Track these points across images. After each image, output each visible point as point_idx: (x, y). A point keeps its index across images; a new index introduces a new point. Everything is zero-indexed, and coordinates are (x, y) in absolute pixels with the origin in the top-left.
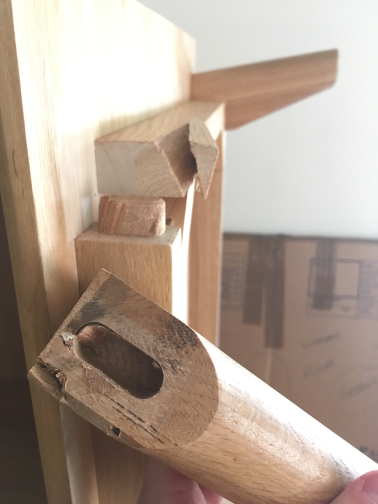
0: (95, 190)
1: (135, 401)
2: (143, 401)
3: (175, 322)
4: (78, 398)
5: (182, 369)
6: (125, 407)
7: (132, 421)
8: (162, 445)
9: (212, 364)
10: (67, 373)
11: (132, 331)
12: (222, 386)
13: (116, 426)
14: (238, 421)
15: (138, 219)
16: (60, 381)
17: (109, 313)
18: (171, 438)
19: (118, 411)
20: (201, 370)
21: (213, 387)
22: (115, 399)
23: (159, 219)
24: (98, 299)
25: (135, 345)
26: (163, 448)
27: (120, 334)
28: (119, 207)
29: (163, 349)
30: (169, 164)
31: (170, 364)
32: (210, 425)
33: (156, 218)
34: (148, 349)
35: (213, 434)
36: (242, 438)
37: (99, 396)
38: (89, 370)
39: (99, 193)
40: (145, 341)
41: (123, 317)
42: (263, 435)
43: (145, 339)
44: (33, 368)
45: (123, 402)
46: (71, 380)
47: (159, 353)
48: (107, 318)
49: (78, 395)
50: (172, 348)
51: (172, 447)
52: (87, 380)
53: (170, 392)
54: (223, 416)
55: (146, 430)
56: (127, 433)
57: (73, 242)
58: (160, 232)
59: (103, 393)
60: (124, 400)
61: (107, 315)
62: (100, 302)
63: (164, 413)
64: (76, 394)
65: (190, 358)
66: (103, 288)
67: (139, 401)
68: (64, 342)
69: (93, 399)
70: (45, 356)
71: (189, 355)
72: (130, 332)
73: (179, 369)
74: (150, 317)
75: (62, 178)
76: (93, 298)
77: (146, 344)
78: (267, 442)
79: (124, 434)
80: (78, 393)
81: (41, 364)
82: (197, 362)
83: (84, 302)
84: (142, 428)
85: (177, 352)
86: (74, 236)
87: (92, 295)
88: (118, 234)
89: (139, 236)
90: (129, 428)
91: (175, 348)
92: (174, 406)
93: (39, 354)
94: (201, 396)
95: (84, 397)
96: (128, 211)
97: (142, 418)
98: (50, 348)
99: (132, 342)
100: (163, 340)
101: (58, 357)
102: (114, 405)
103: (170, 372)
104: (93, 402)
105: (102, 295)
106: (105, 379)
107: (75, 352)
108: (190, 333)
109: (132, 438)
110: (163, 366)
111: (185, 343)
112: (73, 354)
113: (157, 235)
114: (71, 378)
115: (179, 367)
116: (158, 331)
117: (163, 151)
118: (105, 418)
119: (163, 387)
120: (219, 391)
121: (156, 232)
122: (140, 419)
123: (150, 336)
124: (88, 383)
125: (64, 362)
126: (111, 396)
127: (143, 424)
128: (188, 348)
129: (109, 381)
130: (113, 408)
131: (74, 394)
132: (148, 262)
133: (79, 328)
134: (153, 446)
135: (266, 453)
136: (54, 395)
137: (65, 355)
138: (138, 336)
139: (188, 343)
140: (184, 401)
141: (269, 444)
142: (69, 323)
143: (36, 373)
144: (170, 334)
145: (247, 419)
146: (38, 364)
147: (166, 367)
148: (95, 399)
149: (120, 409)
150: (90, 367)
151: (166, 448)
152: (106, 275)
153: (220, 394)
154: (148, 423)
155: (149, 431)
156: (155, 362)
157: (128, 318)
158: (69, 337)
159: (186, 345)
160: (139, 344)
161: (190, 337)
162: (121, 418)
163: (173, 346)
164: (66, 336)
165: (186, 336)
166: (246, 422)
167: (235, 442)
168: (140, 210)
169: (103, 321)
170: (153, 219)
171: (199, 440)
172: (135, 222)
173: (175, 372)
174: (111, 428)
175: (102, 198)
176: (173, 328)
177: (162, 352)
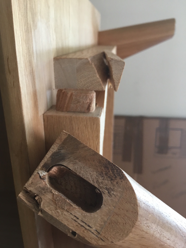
0: (54, 87)
1: (86, 215)
2: (91, 214)
3: (109, 164)
4: (50, 213)
5: (114, 193)
6: (80, 218)
7: (84, 227)
8: (104, 242)
9: (133, 191)
10: (42, 197)
11: (83, 170)
12: (140, 205)
13: (74, 230)
14: (150, 226)
15: (80, 102)
16: (38, 202)
17: (68, 158)
18: (109, 238)
19: (75, 220)
20: (127, 194)
21: (134, 205)
22: (73, 213)
23: (92, 102)
24: (61, 150)
25: (84, 178)
26: (104, 244)
27: (76, 172)
28: (69, 95)
29: (102, 181)
30: (96, 71)
31: (107, 190)
32: (133, 229)
33: (90, 102)
34: (93, 181)
35: (135, 235)
36: (152, 236)
37: (63, 211)
38: (56, 195)
39: (56, 88)
40: (91, 176)
41: (77, 161)
42: (164, 233)
43: (91, 175)
44: (21, 193)
45: (78, 215)
46: (45, 201)
47: (100, 184)
48: (67, 161)
49: (49, 211)
50: (108, 180)
51: (110, 243)
52: (54, 201)
53: (107, 208)
54: (141, 223)
55: (93, 233)
56: (81, 235)
57: (42, 116)
58: (92, 110)
59: (66, 209)
60: (78, 214)
61: (67, 160)
62: (62, 151)
63: (104, 222)
64: (48, 210)
65: (120, 187)
66: (64, 143)
67: (88, 214)
68: (40, 177)
69: (59, 213)
70: (28, 186)
71: (118, 185)
72: (81, 170)
73: (113, 194)
74: (94, 161)
75: (36, 77)
76: (58, 149)
77: (91, 178)
78: (166, 237)
79: (79, 235)
80: (49, 209)
81: (25, 190)
82: (124, 189)
83: (52, 151)
84: (91, 231)
85: (111, 183)
86: (43, 113)
87: (57, 147)
88: (68, 111)
89: (81, 112)
90: (82, 232)
91: (110, 180)
92: (110, 217)
93: (25, 185)
94: (127, 211)
95: (53, 212)
96: (74, 97)
97: (90, 225)
98: (32, 181)
99: (83, 176)
100: (102, 175)
101: (36, 186)
102: (72, 217)
103: (107, 196)
104: (59, 215)
105: (63, 147)
106: (66, 201)
107: (47, 183)
108: (119, 171)
109: (84, 238)
110: (102, 191)
111: (116, 177)
112: (46, 184)
113: (91, 111)
114: (45, 200)
115: (112, 192)
116: (99, 170)
117: (93, 64)
118: (67, 225)
119: (103, 205)
120: (139, 208)
121: (91, 110)
122: (89, 226)
123: (94, 173)
124: (56, 203)
125: (40, 190)
126: (70, 211)
127: (91, 229)
128: (118, 180)
129: (69, 202)
130: (72, 219)
131: (46, 210)
132: (86, 127)
133: (49, 168)
134: (98, 244)
135: (165, 244)
136: (34, 210)
137: (41, 185)
138: (87, 172)
139: (118, 177)
140: (117, 214)
141: (167, 239)
142: (43, 165)
143: (23, 196)
144: (106, 171)
145: (155, 224)
146: (24, 191)
147: (105, 192)
148: (60, 213)
149: (77, 220)
150: (56, 193)
151: (106, 244)
152: (66, 135)
153: (139, 209)
154: (94, 229)
155: (95, 234)
156: (98, 189)
157: (80, 161)
158: (43, 174)
159: (116, 178)
160: (87, 178)
161: (119, 173)
162: (77, 226)
163: (109, 179)
164: (41, 173)
165: (116, 173)
166: (154, 226)
167: (148, 239)
168: (81, 97)
169: (65, 164)
170: (88, 102)
171: (126, 239)
172: (78, 104)
173: (110, 196)
174: (71, 232)
175: (58, 90)
176: (108, 168)
177: (102, 183)
